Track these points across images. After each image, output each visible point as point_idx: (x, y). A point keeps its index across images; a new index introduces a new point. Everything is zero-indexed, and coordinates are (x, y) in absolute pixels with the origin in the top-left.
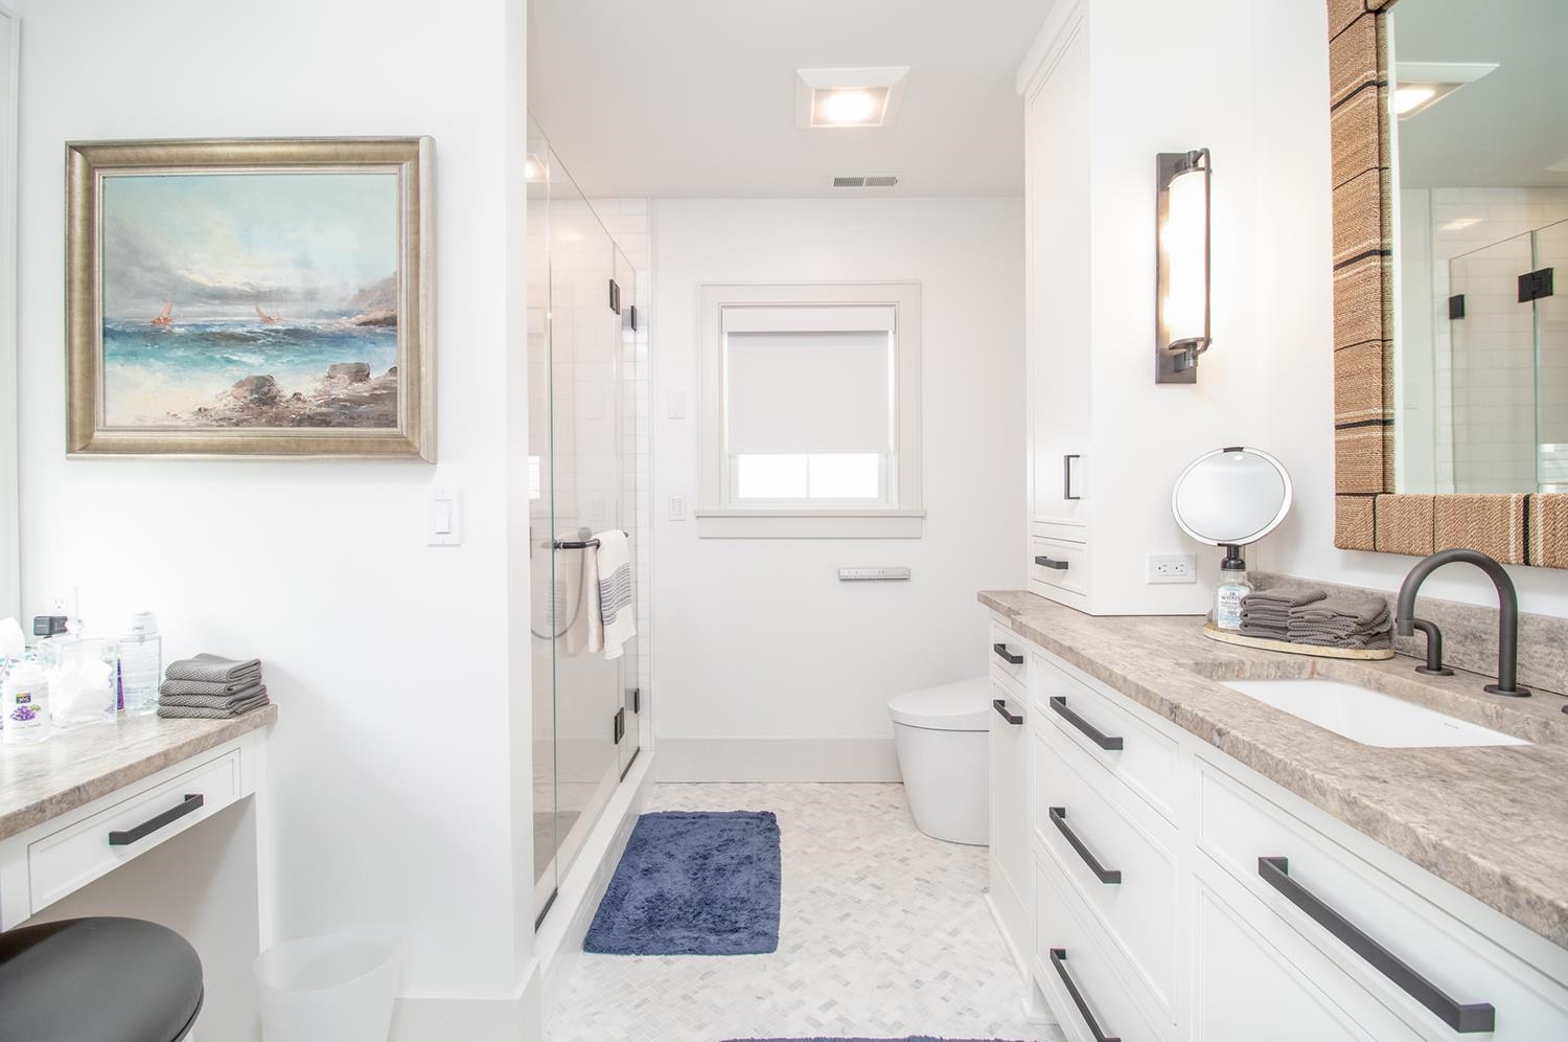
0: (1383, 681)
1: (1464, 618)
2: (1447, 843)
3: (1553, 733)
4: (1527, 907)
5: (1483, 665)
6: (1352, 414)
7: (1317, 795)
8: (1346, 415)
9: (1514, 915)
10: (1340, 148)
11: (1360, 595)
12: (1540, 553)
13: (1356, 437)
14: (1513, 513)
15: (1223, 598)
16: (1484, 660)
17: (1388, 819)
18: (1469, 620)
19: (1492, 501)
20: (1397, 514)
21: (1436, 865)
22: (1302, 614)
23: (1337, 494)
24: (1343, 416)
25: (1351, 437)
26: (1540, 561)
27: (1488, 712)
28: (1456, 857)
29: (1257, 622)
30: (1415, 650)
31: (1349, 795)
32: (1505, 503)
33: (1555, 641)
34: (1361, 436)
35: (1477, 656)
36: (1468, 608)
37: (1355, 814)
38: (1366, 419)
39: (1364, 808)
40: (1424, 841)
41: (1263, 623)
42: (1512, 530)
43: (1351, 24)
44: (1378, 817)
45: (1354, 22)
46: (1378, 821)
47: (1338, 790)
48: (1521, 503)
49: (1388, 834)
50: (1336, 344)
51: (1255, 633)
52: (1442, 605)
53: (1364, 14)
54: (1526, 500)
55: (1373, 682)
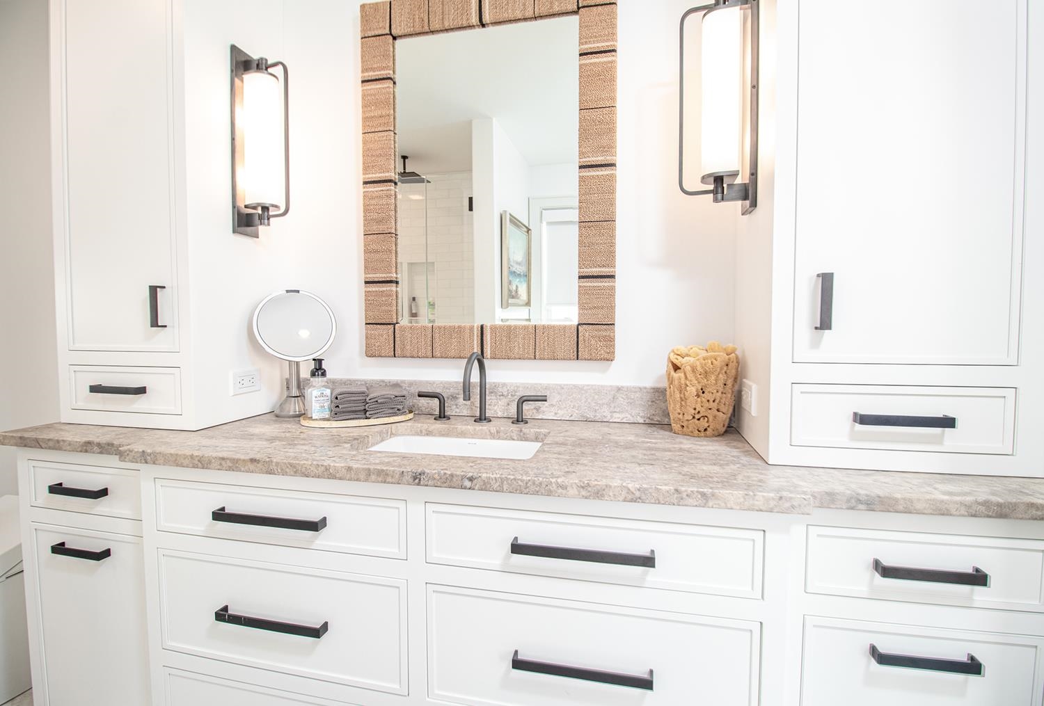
0: (430, 430)
1: (447, 388)
2: (645, 486)
3: (524, 434)
4: (687, 497)
5: (458, 410)
6: (377, 275)
7: (560, 490)
8: (374, 276)
9: (681, 503)
10: (369, 109)
11: (381, 383)
12: (489, 352)
13: (381, 289)
14: (475, 334)
15: (316, 397)
16: (457, 408)
17: (610, 487)
18: (449, 389)
19: (465, 327)
20: (410, 335)
21: (640, 498)
22: (376, 400)
23: (366, 324)
24: (368, 276)
25: (377, 289)
26: (489, 356)
27: (492, 431)
28: (650, 490)
29: (347, 409)
30: (419, 409)
31: (584, 483)
32: (472, 328)
33: (492, 393)
34: (385, 289)
35: (455, 407)
36: (450, 383)
37: (589, 491)
38: (388, 279)
39: (594, 486)
40: (632, 490)
41: (350, 409)
42: (475, 342)
43: (379, 36)
44: (604, 487)
45: (382, 35)
46: (604, 490)
47: (575, 483)
48: (480, 329)
49: (611, 494)
50: (365, 231)
51: (344, 418)
52: (434, 383)
53: (387, 34)
54: (482, 327)
55: (423, 431)
